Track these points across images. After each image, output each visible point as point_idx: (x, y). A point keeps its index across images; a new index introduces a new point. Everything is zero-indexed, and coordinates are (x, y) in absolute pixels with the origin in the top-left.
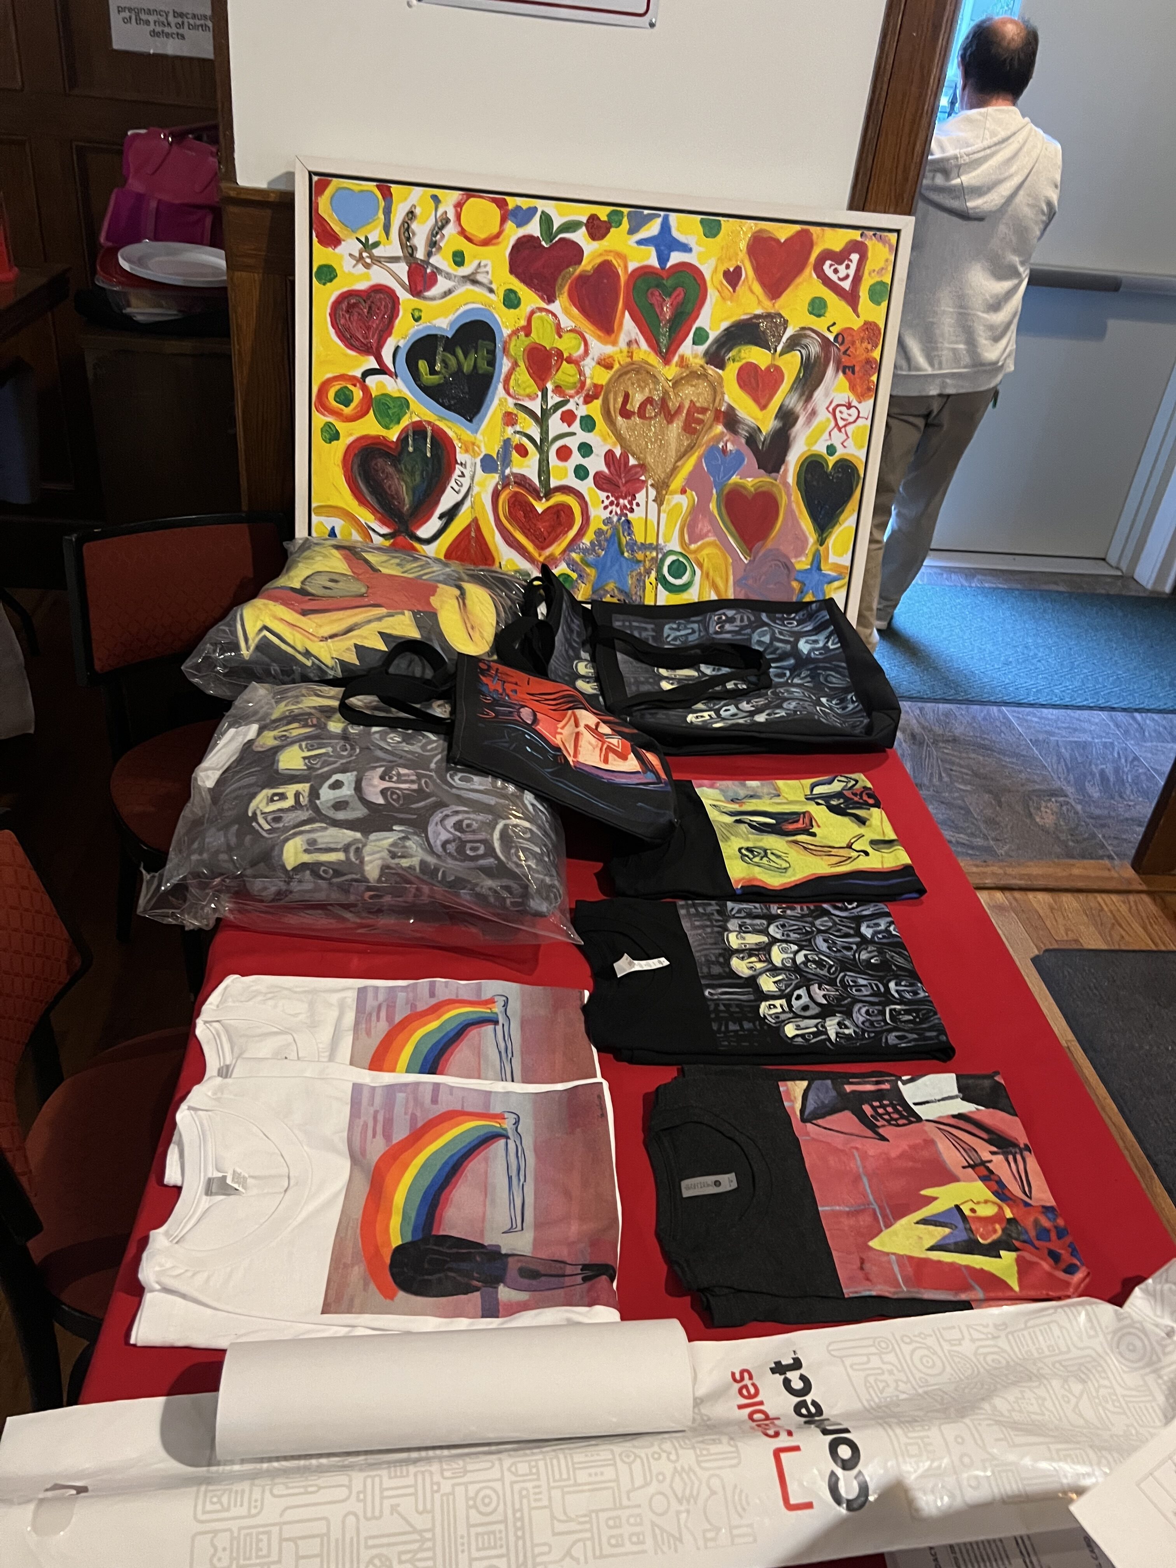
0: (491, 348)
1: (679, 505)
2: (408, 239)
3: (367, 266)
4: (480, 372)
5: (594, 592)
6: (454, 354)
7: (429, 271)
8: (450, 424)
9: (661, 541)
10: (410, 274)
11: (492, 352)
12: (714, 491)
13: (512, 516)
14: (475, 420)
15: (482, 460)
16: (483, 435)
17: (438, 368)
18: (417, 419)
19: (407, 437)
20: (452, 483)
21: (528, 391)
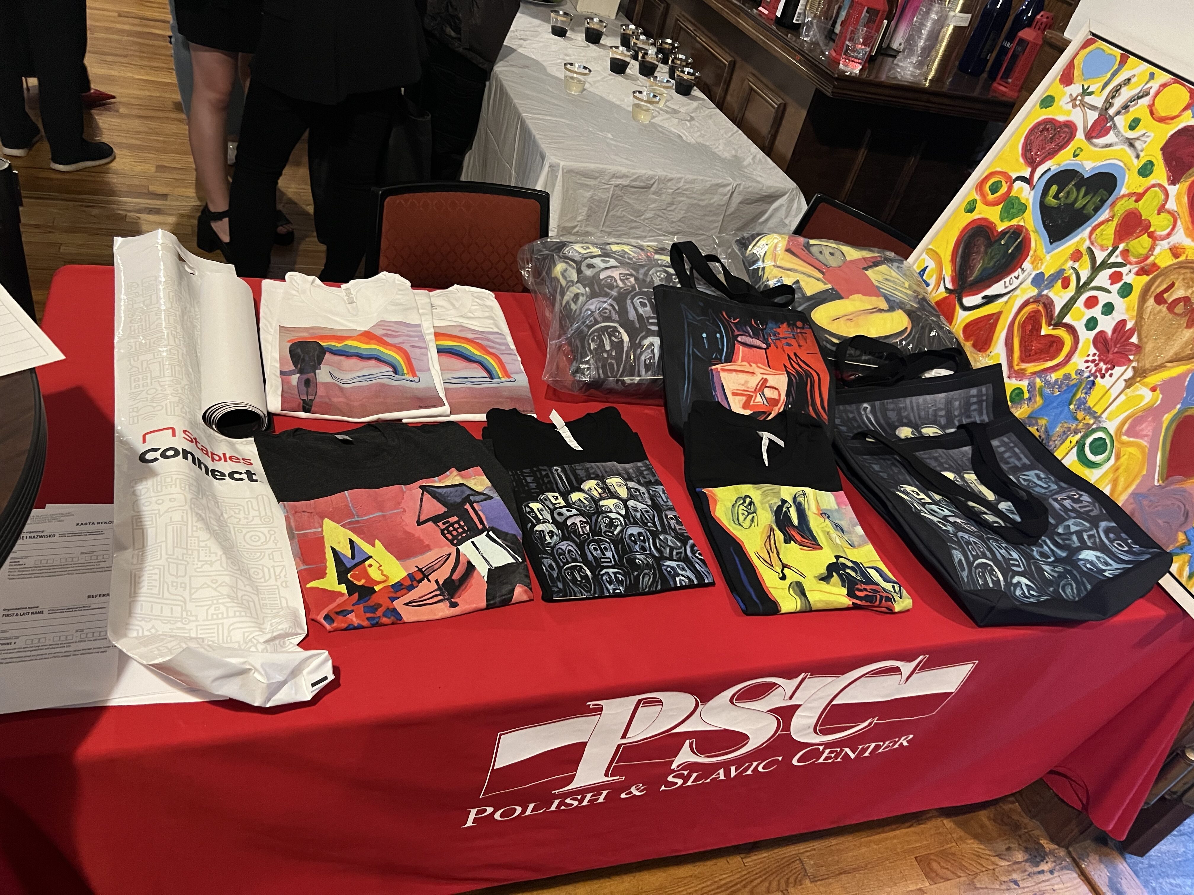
0: (1105, 198)
1: (1142, 397)
2: (1113, 97)
3: (1075, 106)
4: (1085, 212)
5: (1029, 417)
6: (1078, 191)
7: (1108, 125)
8: (1038, 238)
9: (1104, 416)
10: (1096, 122)
11: (1103, 202)
12: (1179, 406)
13: (1023, 326)
14: (1055, 244)
15: (1037, 275)
16: (1051, 257)
17: (1061, 195)
18: (1022, 223)
19: (1007, 232)
20: (1007, 280)
21: (1104, 242)
